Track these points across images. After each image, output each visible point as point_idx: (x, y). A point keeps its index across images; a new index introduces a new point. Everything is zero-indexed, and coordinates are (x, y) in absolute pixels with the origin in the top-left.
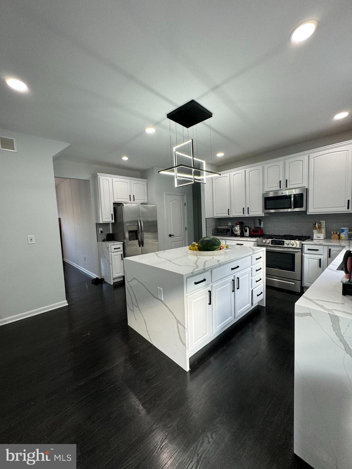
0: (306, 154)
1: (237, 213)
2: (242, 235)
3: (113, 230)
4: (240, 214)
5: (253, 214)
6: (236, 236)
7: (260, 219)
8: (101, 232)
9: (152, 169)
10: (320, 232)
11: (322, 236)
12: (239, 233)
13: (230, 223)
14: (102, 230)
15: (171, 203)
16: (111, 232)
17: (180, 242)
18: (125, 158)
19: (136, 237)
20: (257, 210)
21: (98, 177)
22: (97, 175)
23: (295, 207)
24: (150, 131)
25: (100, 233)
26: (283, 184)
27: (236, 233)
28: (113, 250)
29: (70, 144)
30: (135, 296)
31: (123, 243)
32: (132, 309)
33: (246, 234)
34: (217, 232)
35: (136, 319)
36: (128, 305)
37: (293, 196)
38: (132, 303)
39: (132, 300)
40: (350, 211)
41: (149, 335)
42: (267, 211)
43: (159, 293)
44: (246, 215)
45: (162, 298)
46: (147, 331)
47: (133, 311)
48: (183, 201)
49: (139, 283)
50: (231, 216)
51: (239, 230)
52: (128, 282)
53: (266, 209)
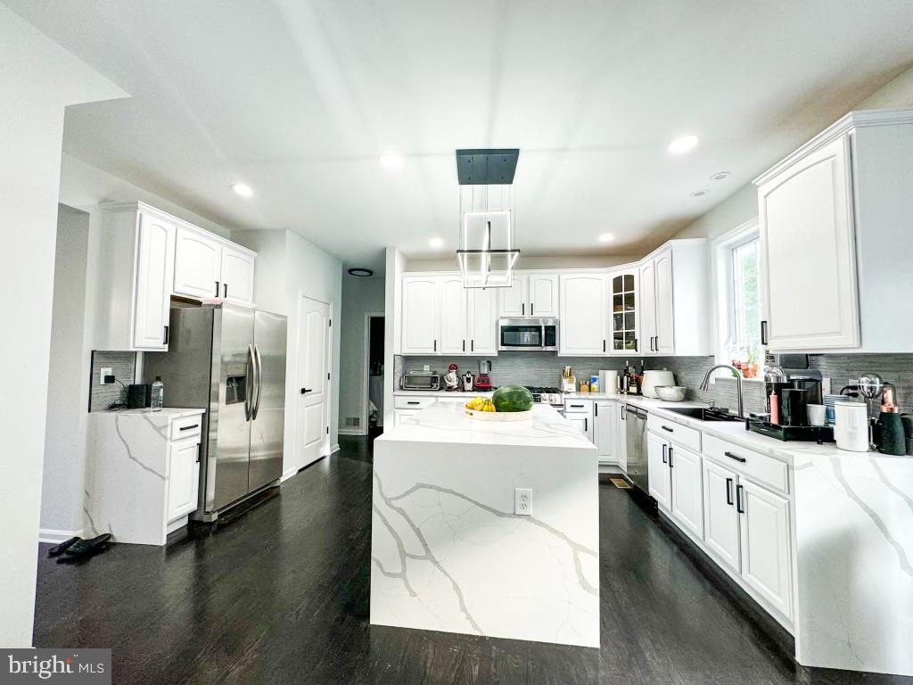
0: (556, 273)
1: (451, 348)
2: (461, 388)
3: (144, 374)
4: (458, 352)
5: (478, 352)
6: (450, 389)
7: (490, 361)
8: (110, 379)
9: (280, 232)
10: (571, 382)
11: (573, 387)
12: (454, 384)
13: (428, 366)
14: (110, 374)
15: (309, 316)
16: (138, 381)
17: (317, 406)
18: (243, 190)
19: (239, 394)
20: (488, 345)
21: (139, 212)
22: (137, 208)
23: (546, 345)
24: (391, 161)
25: (102, 382)
26: (527, 310)
27: (450, 384)
28: (177, 434)
29: (128, 96)
30: (418, 532)
31: (203, 411)
32: (399, 571)
33: (469, 386)
34: (408, 383)
35: (413, 594)
36: (379, 564)
37: (543, 328)
38: (403, 555)
39: (400, 546)
40: (607, 354)
41: (469, 617)
42: (504, 348)
43: (519, 502)
44: (468, 353)
45: (530, 511)
46: (464, 610)
47: (402, 575)
48: (328, 315)
49: (441, 493)
50: (439, 353)
51: (455, 379)
52: (388, 502)
53: (503, 344)
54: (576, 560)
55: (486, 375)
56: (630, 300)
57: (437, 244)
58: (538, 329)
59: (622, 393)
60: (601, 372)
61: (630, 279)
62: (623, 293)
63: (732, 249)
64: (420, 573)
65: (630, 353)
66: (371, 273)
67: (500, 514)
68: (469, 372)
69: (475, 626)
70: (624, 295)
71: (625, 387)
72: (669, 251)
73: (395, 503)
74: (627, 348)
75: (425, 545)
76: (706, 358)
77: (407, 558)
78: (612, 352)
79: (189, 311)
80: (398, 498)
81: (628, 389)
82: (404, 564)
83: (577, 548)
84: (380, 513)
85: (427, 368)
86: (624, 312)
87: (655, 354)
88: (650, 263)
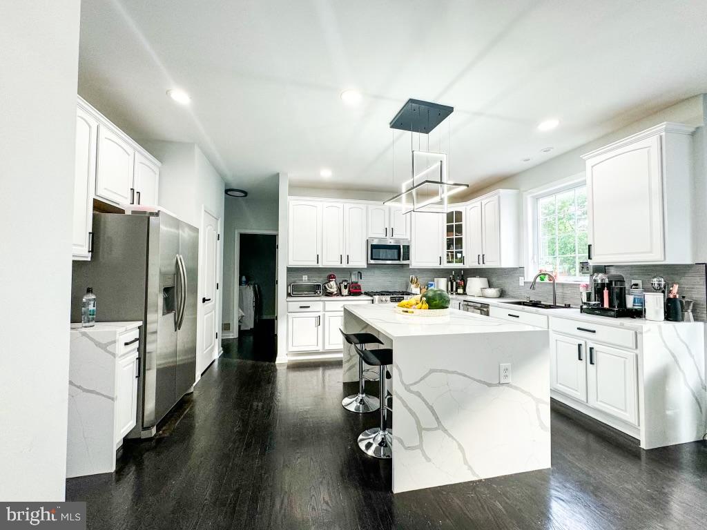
1: (330, 261)
2: (340, 293)
4: (337, 264)
5: (352, 265)
6: (330, 294)
7: (360, 272)
12: (334, 290)
13: (306, 276)
17: (211, 313)
20: (359, 259)
23: (403, 260)
26: (389, 232)
27: (330, 290)
30: (431, 409)
31: (140, 323)
32: (417, 443)
33: (345, 292)
34: (295, 290)
35: (428, 459)
36: (401, 442)
37: (402, 247)
38: (420, 429)
39: (418, 422)
40: (442, 267)
41: (470, 468)
42: (372, 262)
43: (502, 374)
44: (344, 265)
45: (509, 380)
46: (466, 462)
47: (420, 447)
48: (216, 230)
49: (449, 375)
50: (320, 265)
51: (335, 286)
52: (407, 388)
53: (372, 259)
54: (538, 410)
55: (357, 283)
56: (459, 229)
57: (326, 174)
58: (398, 248)
59: (452, 294)
60: (436, 279)
61: (459, 214)
62: (454, 224)
63: (537, 198)
64: (434, 441)
65: (460, 266)
66: (246, 193)
67: (490, 385)
68: (346, 281)
69: (474, 474)
70: (454, 225)
71: (454, 289)
72: (496, 197)
73: (414, 388)
74: (456, 262)
75: (437, 419)
76: (516, 269)
77: (424, 432)
78: (445, 265)
79: (109, 217)
80: (415, 383)
81: (456, 291)
82: (421, 437)
83: (538, 401)
84: (400, 398)
85: (305, 278)
86: (454, 237)
87: (482, 266)
88: (479, 204)
